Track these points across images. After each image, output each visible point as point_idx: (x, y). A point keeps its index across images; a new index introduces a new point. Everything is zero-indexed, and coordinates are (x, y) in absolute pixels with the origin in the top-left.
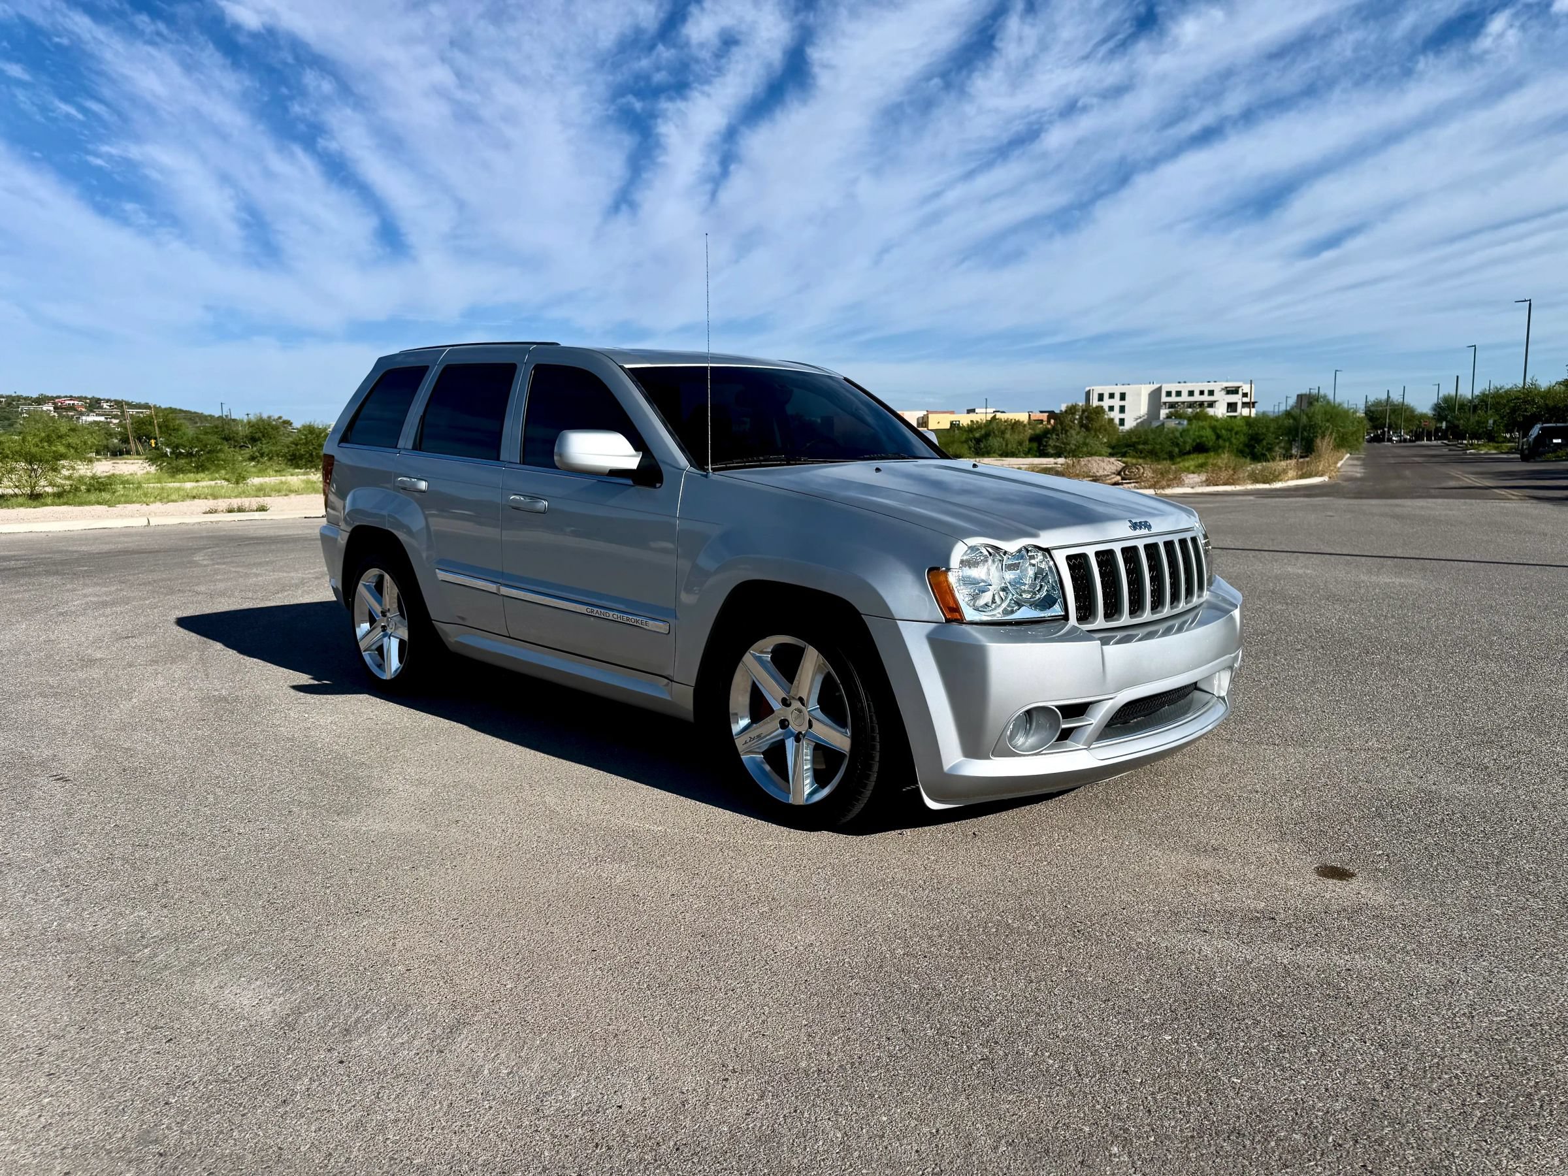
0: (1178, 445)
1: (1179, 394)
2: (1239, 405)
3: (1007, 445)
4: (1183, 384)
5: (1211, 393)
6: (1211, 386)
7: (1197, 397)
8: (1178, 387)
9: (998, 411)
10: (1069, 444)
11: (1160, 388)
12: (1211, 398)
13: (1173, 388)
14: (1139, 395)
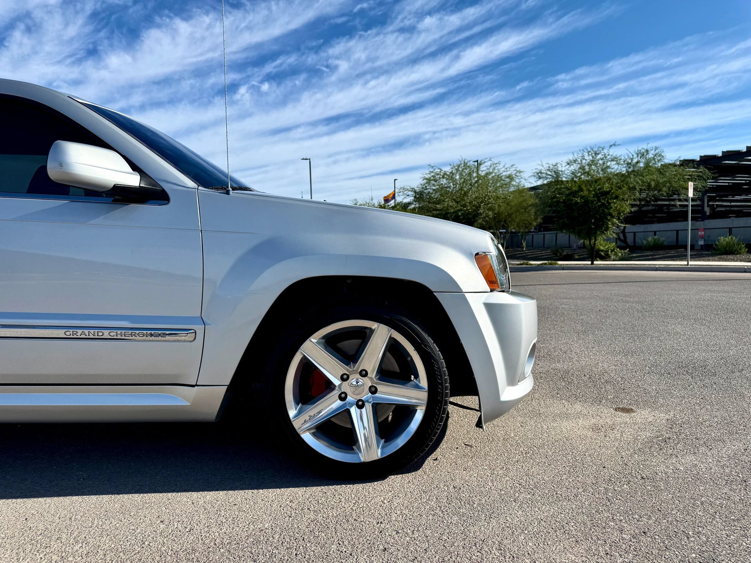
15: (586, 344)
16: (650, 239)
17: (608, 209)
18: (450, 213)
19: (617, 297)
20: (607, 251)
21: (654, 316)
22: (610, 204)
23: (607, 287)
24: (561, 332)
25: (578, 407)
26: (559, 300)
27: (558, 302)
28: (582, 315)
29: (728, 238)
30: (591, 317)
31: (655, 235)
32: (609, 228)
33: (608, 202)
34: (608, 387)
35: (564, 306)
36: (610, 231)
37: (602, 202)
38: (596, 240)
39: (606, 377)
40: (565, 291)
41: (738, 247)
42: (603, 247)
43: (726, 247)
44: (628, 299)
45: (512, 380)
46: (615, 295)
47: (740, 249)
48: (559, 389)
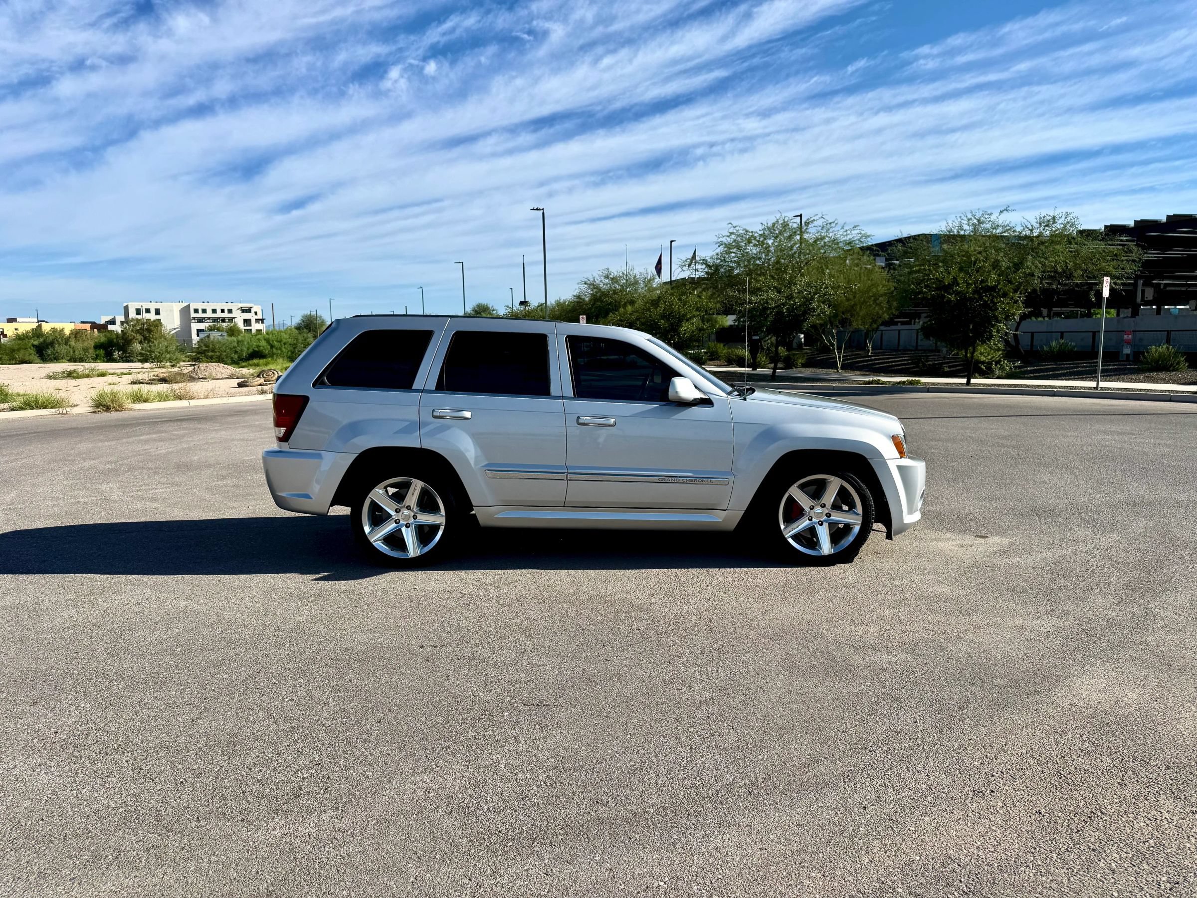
0: (236, 352)
1: (204, 311)
2: (253, 321)
3: (74, 352)
4: (206, 304)
5: (230, 311)
6: (230, 306)
7: (219, 314)
8: (204, 306)
9: (44, 321)
10: (154, 352)
11: (189, 306)
12: (230, 315)
13: (200, 307)
14: (172, 311)
15: (955, 490)
16: (1054, 344)
17: (992, 311)
18: (770, 308)
19: (993, 440)
20: (990, 363)
21: (1027, 464)
22: (995, 304)
23: (984, 424)
24: (932, 479)
25: (949, 535)
26: (927, 443)
27: (926, 445)
28: (953, 462)
29: (1162, 348)
30: (962, 464)
31: (1062, 337)
32: (992, 336)
33: (992, 301)
34: (972, 523)
35: (933, 451)
36: (994, 340)
37: (985, 301)
38: (974, 351)
39: (971, 517)
40: (932, 429)
41: (1176, 360)
42: (985, 357)
43: (1158, 361)
44: (1005, 442)
45: (911, 511)
46: (991, 436)
47: (1178, 363)
48: (934, 524)
